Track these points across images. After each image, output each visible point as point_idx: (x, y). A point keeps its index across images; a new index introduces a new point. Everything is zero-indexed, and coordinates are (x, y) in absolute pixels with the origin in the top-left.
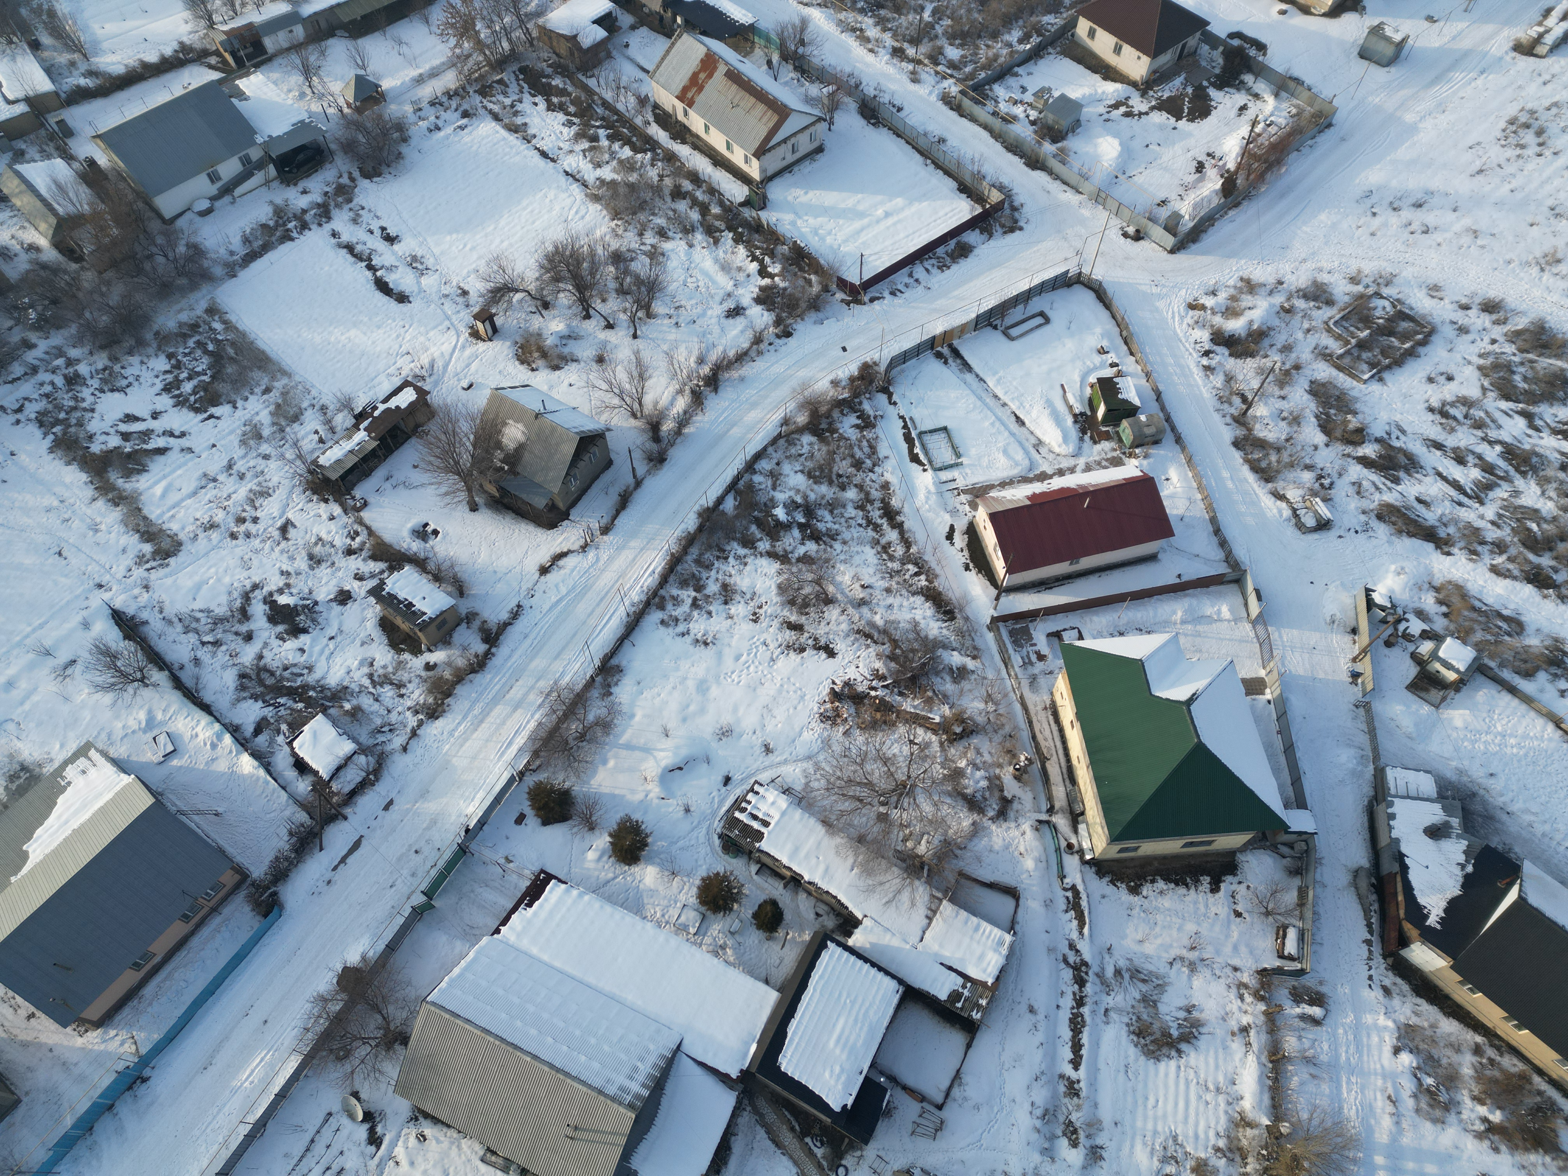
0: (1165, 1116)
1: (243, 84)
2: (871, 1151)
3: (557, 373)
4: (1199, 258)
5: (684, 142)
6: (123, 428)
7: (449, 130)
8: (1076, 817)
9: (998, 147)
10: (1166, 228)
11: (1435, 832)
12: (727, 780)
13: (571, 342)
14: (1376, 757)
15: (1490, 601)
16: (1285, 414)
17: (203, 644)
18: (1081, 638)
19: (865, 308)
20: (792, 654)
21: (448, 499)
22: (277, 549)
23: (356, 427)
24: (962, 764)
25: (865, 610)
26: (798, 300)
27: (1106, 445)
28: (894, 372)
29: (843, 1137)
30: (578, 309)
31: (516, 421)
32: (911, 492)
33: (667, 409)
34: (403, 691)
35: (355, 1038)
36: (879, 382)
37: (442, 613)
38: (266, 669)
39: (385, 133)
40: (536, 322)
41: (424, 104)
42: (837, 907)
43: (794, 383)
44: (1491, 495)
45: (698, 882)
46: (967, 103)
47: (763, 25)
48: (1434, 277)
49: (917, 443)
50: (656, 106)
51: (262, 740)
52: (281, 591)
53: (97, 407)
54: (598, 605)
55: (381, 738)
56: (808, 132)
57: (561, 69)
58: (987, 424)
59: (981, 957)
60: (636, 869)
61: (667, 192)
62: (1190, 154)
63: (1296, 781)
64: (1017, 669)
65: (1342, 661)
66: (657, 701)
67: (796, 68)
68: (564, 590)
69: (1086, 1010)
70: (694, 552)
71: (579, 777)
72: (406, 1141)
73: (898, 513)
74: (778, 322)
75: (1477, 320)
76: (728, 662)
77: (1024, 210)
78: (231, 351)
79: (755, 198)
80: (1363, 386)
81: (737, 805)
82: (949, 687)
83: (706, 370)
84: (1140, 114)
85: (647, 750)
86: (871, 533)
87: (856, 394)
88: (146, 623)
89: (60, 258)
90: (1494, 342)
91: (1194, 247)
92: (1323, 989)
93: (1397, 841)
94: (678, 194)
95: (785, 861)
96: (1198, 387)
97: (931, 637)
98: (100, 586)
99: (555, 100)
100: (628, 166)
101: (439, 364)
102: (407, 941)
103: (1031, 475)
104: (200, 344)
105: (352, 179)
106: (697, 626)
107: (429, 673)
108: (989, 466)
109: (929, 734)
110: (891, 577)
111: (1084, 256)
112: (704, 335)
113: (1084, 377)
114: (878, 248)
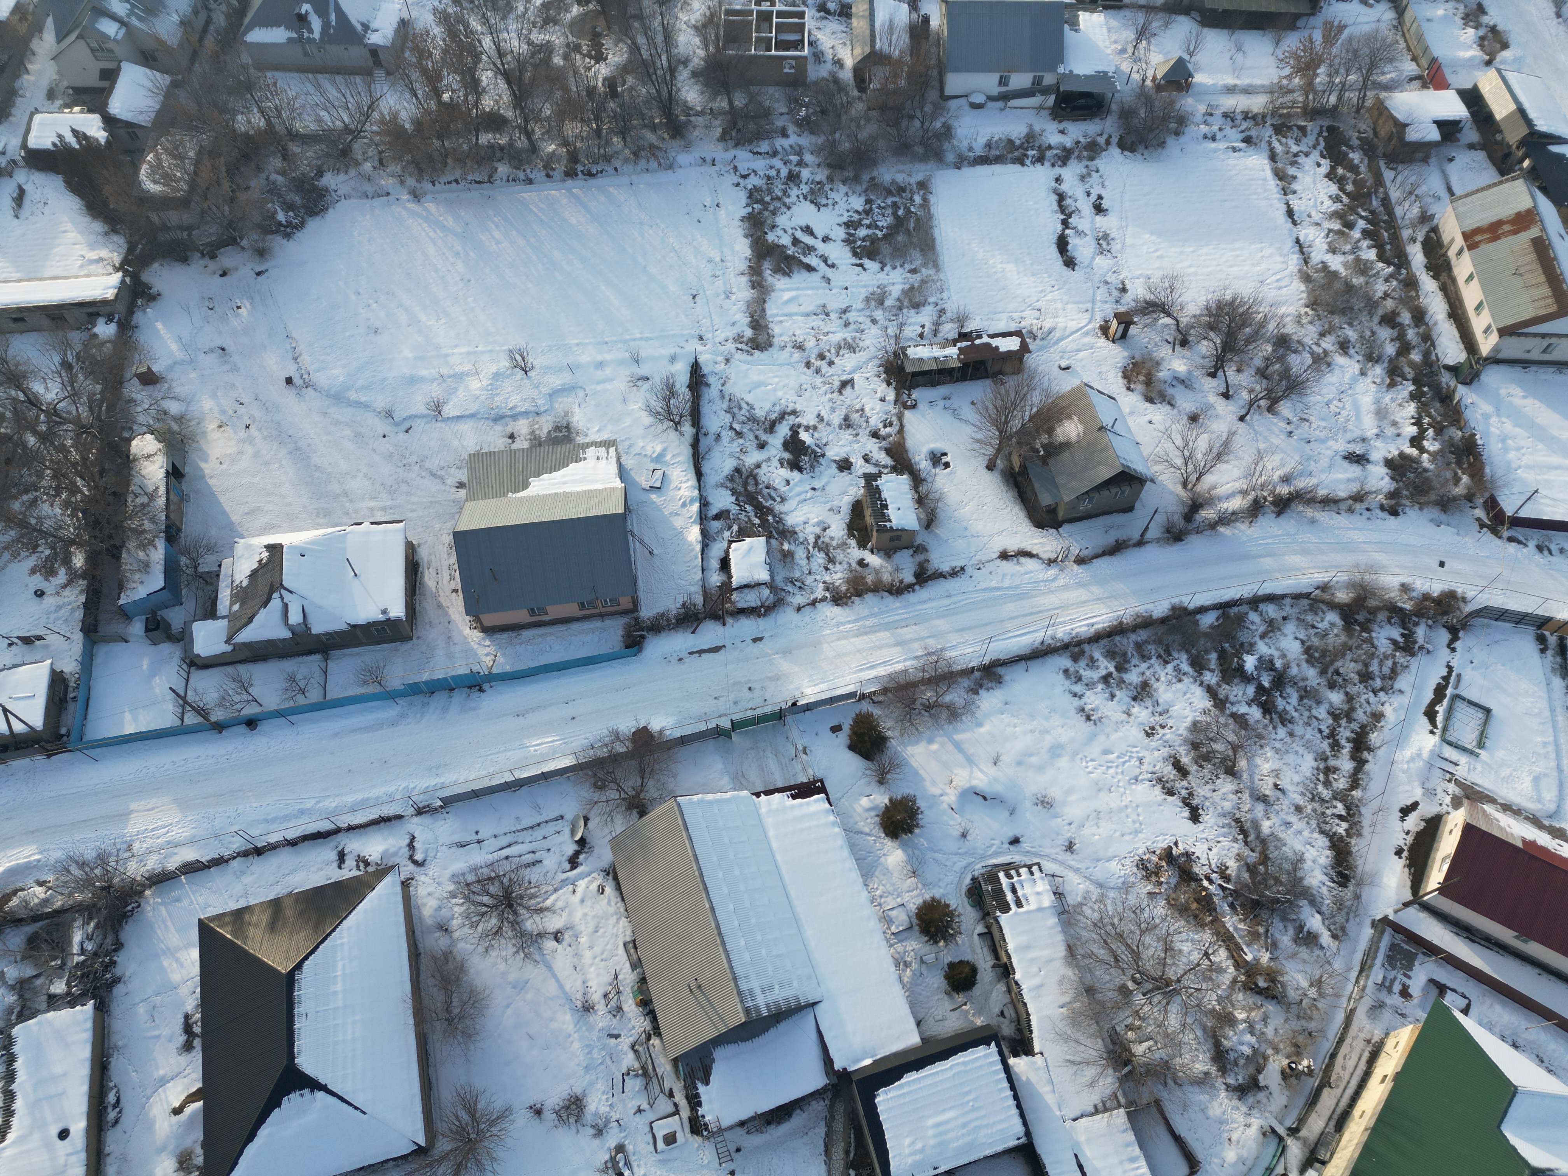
1: (1083, 16)
3: (1148, 404)
5: (1435, 277)
6: (799, 234)
7: (1221, 145)
8: (1314, 1160)
12: (1015, 841)
13: (1181, 387)
17: (731, 428)
18: (1466, 1011)
19: (1498, 541)
20: (1158, 789)
21: (977, 446)
22: (829, 396)
23: (954, 342)
24: (1241, 1015)
25: (1260, 808)
26: (1431, 488)
28: (1478, 621)
30: (1209, 363)
31: (1081, 422)
32: (1400, 741)
33: (1219, 499)
34: (830, 566)
35: (615, 781)
36: (1453, 619)
37: (903, 530)
38: (755, 477)
39: (1165, 119)
40: (1164, 352)
41: (1218, 112)
42: (1024, 1023)
43: (1362, 559)
45: (927, 897)
49: (1445, 702)
50: (1435, 230)
51: (716, 525)
52: (807, 428)
53: (794, 208)
54: (1024, 616)
55: (790, 588)
57: (1368, 148)
58: (1539, 739)
60: (889, 843)
61: (1380, 312)
64: (1370, 983)
66: (1010, 730)
68: (1007, 583)
70: (1142, 635)
71: (902, 735)
72: (591, 882)
73: (1370, 750)
74: (1393, 495)
76: (1095, 750)
78: (912, 224)
79: (1466, 370)
81: (1009, 868)
82: (1286, 940)
83: (1284, 490)
85: (970, 761)
86: (1325, 746)
87: (1419, 612)
88: (708, 385)
89: (852, 81)
94: (1390, 320)
95: (1011, 947)
97: (1306, 883)
98: (701, 338)
99: (1340, 171)
100: (1361, 267)
101: (1057, 334)
102: (696, 745)
103: (1547, 823)
104: (895, 205)
105: (1108, 143)
106: (1093, 698)
107: (859, 569)
108: (1506, 780)
109: (1230, 963)
110: (1312, 800)
112: (1308, 459)
114: (1560, 496)
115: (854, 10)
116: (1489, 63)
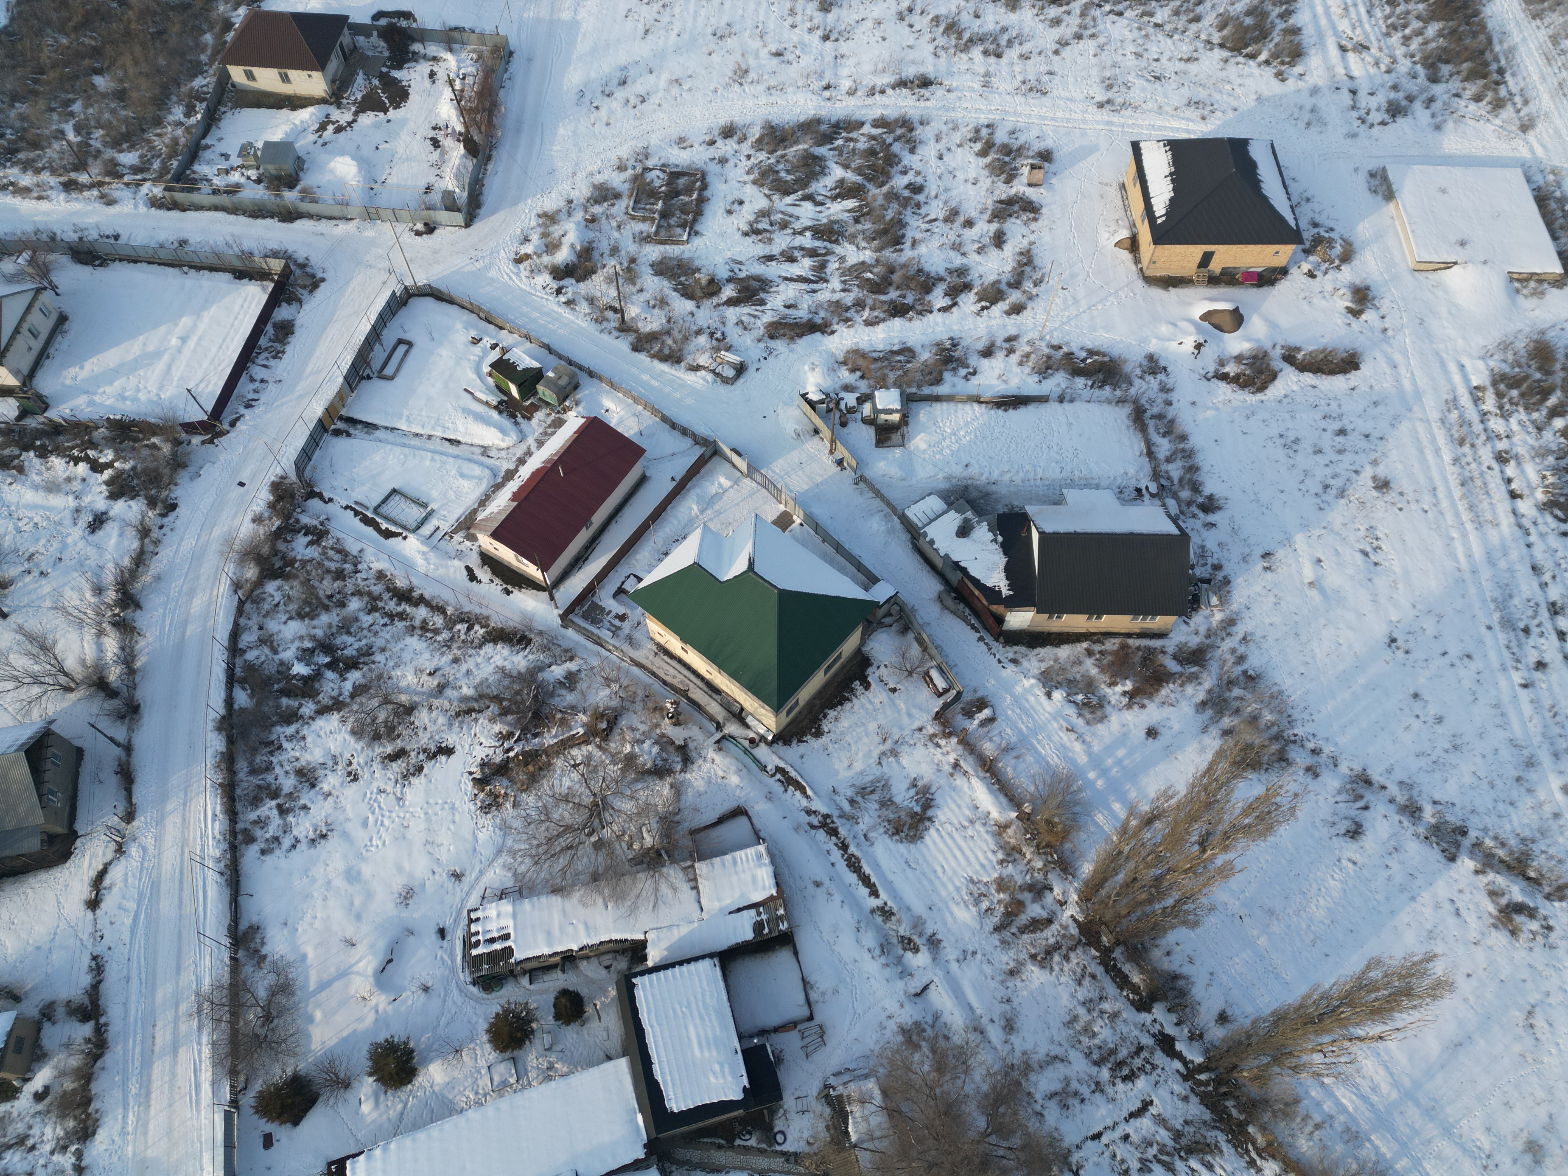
0: (955, 872)
2: (789, 1101)
4: (493, 218)
8: (739, 716)
9: (242, 219)
10: (447, 209)
11: (964, 531)
12: (442, 933)
14: (894, 510)
15: (881, 347)
16: (652, 303)
18: (640, 580)
19: (232, 435)
20: (414, 780)
24: (628, 748)
25: (449, 692)
26: (156, 470)
27: (539, 415)
28: (307, 473)
29: (761, 1113)
32: (408, 565)
33: (100, 659)
36: (300, 492)
37: (9, 1034)
42: (618, 947)
43: (215, 546)
44: (828, 271)
45: (485, 1038)
46: (180, 196)
48: (675, 133)
49: (379, 520)
54: (181, 889)
56: (35, 311)
58: (428, 463)
59: (754, 880)
60: (420, 1080)
62: (418, 137)
63: (859, 566)
64: (611, 641)
65: (825, 459)
66: (318, 924)
68: (132, 905)
69: (852, 849)
70: (242, 766)
71: (295, 1054)
73: (411, 590)
74: (152, 503)
75: (726, 147)
76: (360, 835)
77: (313, 261)
79: (30, 404)
80: (689, 246)
81: (468, 944)
82: (570, 698)
83: (111, 595)
84: (350, 124)
85: (344, 974)
86: (400, 625)
87: (287, 516)
90: (749, 157)
91: (482, 211)
92: (980, 694)
93: (947, 556)
95: (547, 951)
96: (573, 322)
97: (523, 670)
103: (500, 480)
106: (302, 828)
107: (47, 1101)
108: (458, 497)
109: (585, 748)
110: (449, 647)
111: (397, 271)
112: (82, 565)
113: (478, 371)
114: (200, 375)
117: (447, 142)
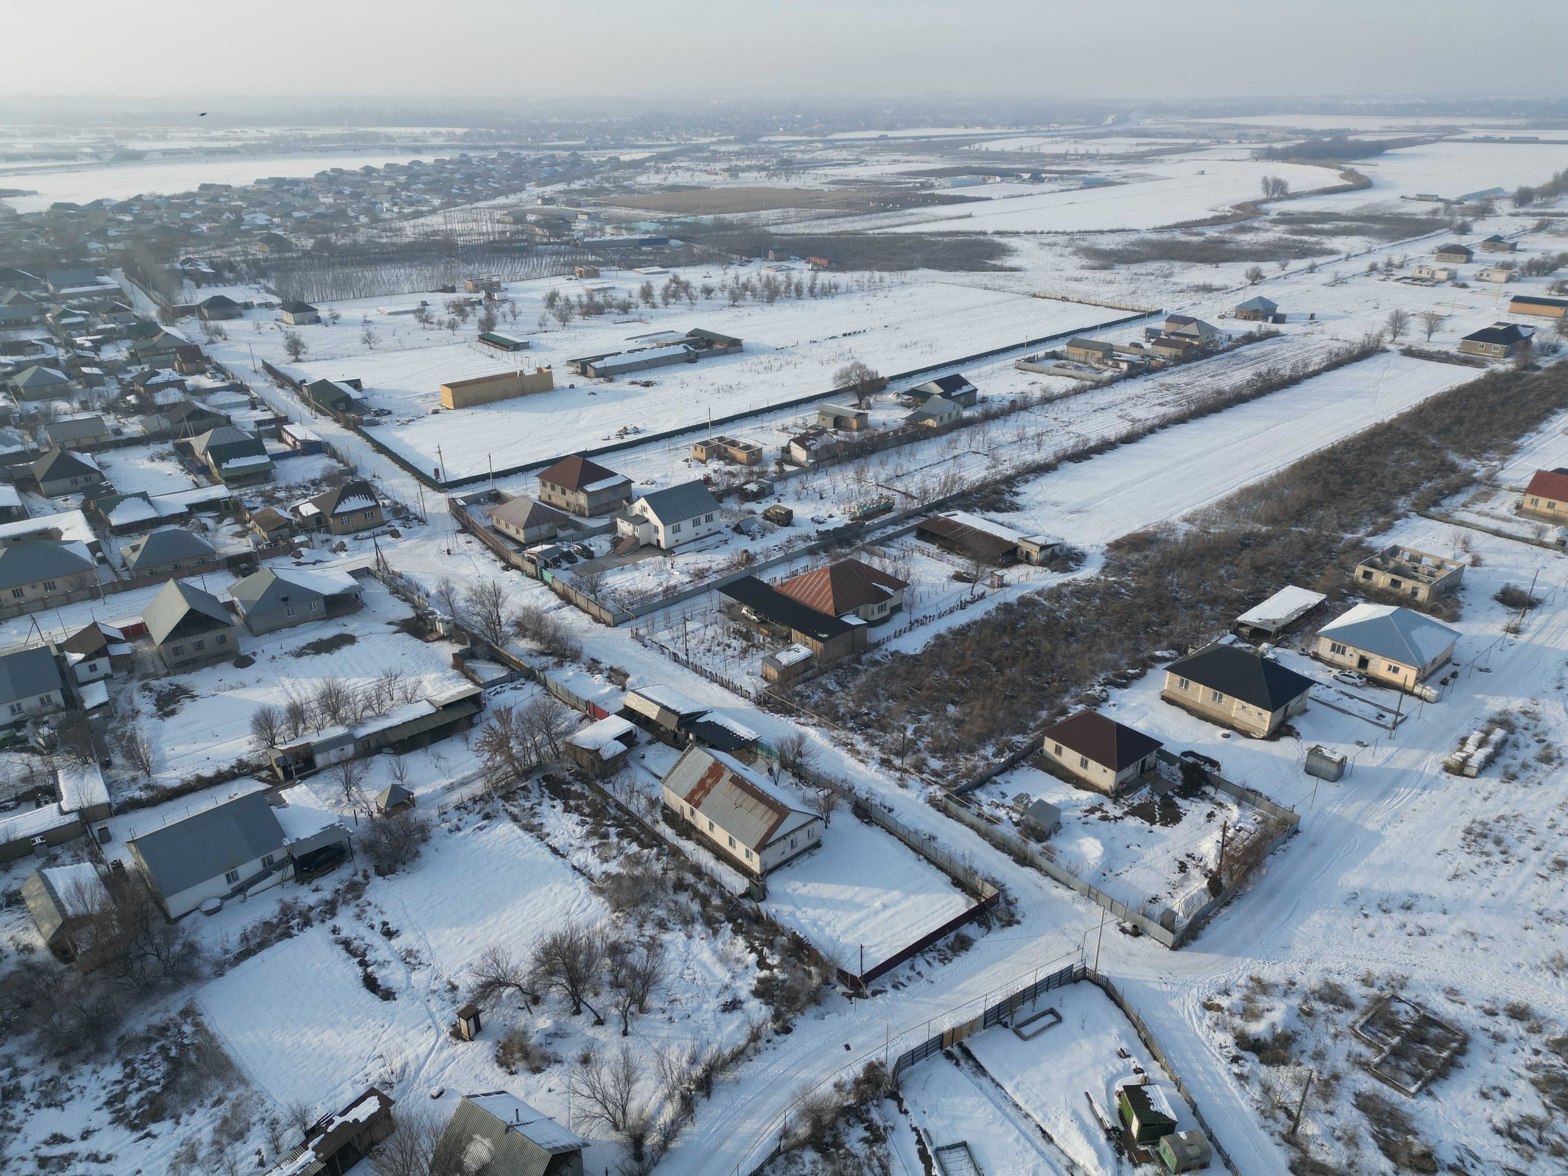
1: (286, 794)
3: (538, 1076)
4: (1202, 955)
5: (689, 838)
7: (469, 830)
9: (986, 844)
10: (1162, 924)
13: (557, 1040)
16: (1338, 1133)
19: (867, 1002)
23: (304, 1146)
26: (797, 993)
27: (1148, 1170)
28: (903, 1074)
30: (568, 1004)
31: (484, 1136)
33: (653, 1118)
36: (887, 1087)
39: (408, 834)
40: (524, 1019)
41: (450, 809)
43: (793, 1086)
46: (952, 806)
47: (765, 740)
48: (1449, 980)
49: (934, 1162)
50: (665, 807)
53: (26, 1127)
56: (805, 830)
57: (581, 777)
58: (1011, 1139)
61: (670, 884)
62: (1170, 855)
67: (794, 775)
74: (777, 1017)
77: (1020, 904)
78: (193, 1057)
79: (755, 890)
80: (1413, 1101)
83: (698, 1071)
84: (1116, 819)
87: (863, 1100)
89: (51, 958)
90: (1537, 1052)
91: (1195, 944)
94: (680, 886)
96: (1234, 1097)
99: (572, 803)
100: (634, 860)
101: (412, 1068)
104: (163, 1050)
105: (366, 877)
111: (1086, 950)
112: (698, 1032)
113: (1109, 1084)
114: (877, 940)
115: (24, 893)
116: (624, 689)
117: (1195, 873)
